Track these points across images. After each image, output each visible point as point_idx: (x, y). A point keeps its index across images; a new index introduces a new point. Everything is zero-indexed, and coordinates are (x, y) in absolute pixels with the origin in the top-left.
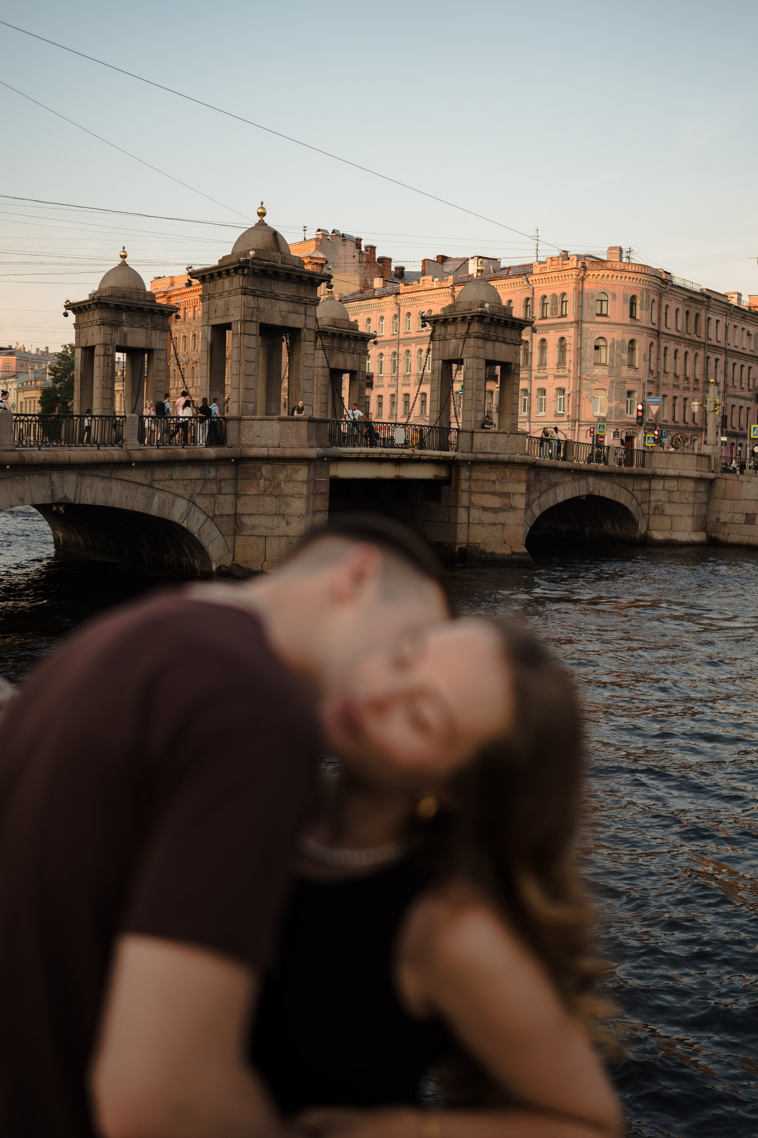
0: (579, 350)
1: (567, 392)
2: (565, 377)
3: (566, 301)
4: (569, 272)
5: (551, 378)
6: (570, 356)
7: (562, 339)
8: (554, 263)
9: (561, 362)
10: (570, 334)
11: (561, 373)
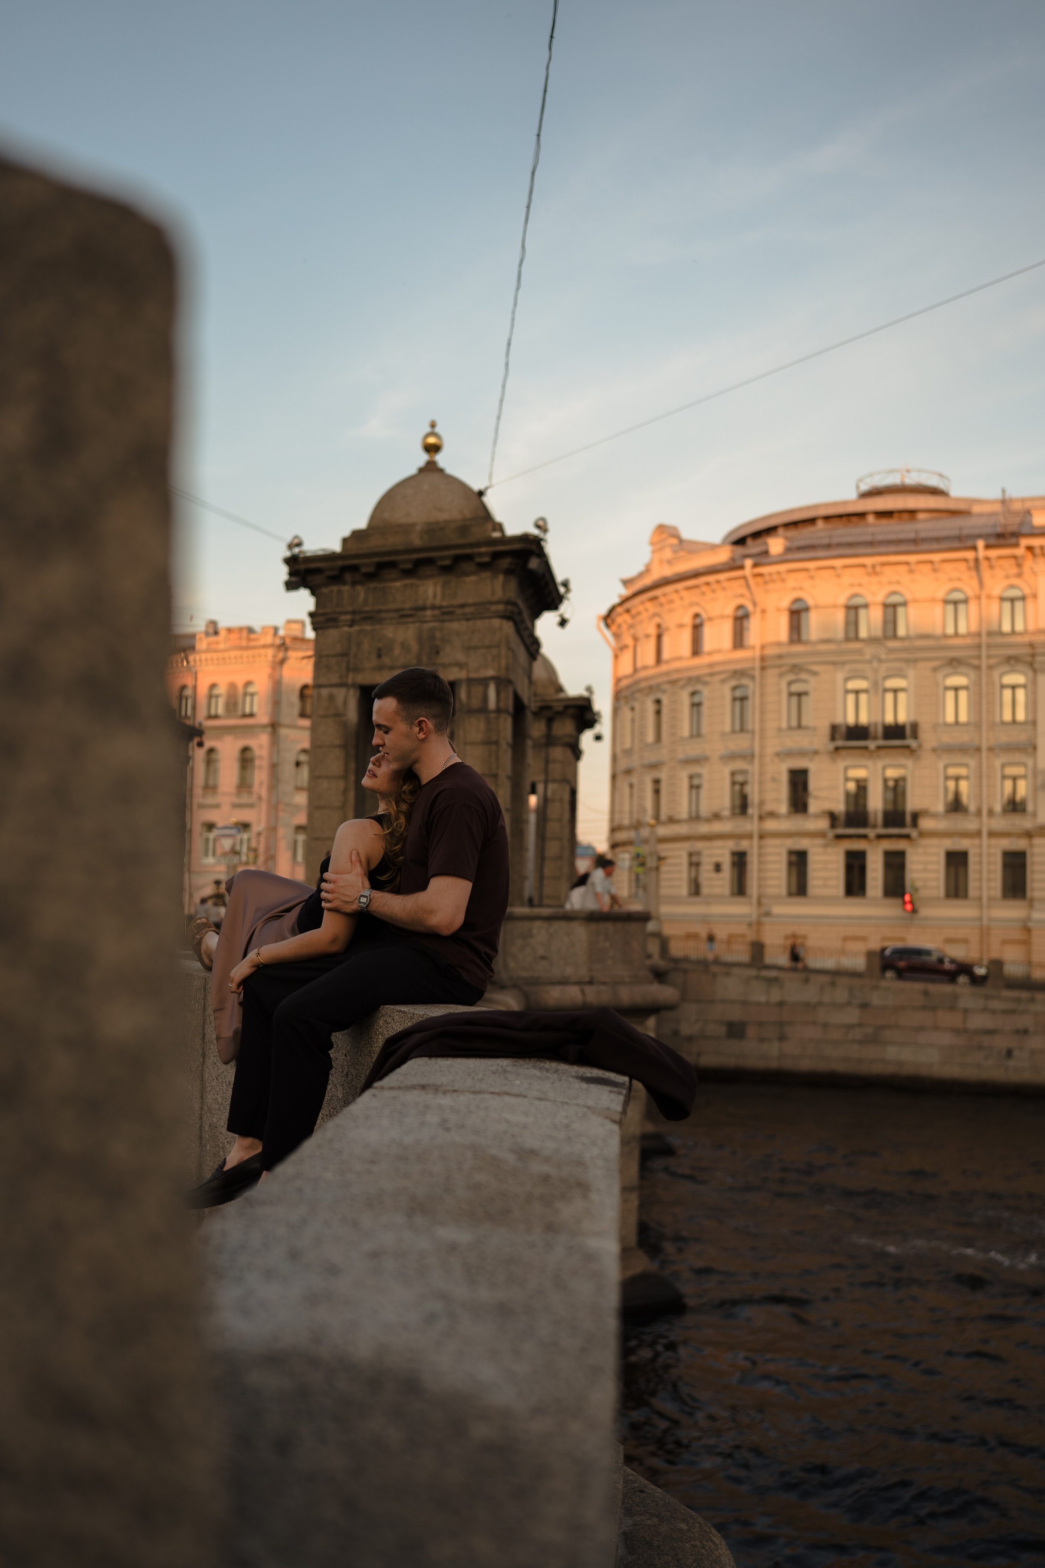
0: (274, 767)
1: (255, 828)
2: (251, 806)
3: (252, 695)
4: (262, 651)
5: (226, 808)
6: (260, 776)
7: (245, 750)
8: (234, 636)
9: (244, 785)
10: (260, 744)
11: (245, 799)
